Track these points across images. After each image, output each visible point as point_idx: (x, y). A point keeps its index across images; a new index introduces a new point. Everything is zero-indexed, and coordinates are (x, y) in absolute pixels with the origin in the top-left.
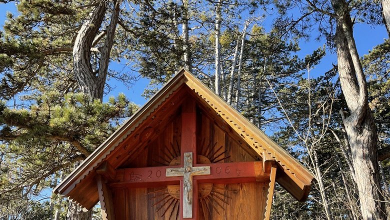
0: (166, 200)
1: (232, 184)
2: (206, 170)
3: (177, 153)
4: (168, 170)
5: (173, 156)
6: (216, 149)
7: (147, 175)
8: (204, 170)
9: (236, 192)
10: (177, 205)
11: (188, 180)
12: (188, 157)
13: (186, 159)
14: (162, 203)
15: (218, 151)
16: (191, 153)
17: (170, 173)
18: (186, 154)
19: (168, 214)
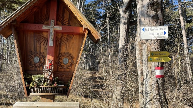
0: (42, 38)
1: (70, 35)
2: (60, 28)
3: (48, 19)
4: (44, 26)
5: (45, 20)
6: (65, 19)
7: (34, 27)
8: (59, 28)
9: (71, 38)
10: (47, 40)
11: (52, 31)
12: (52, 21)
13: (51, 22)
14: (40, 39)
15: (65, 20)
16: (54, 20)
17: (44, 27)
18: (52, 20)
19: (42, 44)
